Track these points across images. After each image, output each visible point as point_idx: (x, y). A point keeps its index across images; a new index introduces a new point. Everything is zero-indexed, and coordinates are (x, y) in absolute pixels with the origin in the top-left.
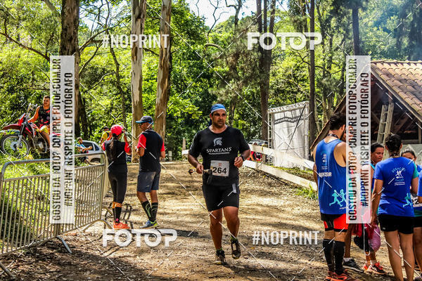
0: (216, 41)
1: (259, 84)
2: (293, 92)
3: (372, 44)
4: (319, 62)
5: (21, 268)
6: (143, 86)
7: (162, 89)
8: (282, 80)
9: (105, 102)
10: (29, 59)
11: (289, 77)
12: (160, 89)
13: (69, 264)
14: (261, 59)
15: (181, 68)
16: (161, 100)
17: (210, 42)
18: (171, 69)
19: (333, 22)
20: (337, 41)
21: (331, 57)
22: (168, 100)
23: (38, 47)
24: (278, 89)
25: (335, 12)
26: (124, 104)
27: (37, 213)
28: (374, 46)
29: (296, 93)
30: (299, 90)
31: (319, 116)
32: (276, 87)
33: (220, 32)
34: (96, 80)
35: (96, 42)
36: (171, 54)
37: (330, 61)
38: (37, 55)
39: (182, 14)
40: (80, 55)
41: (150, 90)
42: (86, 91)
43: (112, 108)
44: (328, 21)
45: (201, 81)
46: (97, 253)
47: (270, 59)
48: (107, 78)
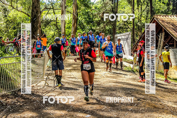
0: (96, 8)
1: (112, 25)
2: (126, 28)
3: (158, 8)
5: (8, 100)
6: (66, 26)
7: (74, 27)
8: (122, 23)
9: (52, 33)
10: (21, 16)
11: (125, 22)
12: (73, 27)
13: (28, 99)
15: (82, 19)
16: (73, 32)
17: (93, 8)
18: (77, 19)
20: (144, 7)
21: (141, 14)
22: (76, 31)
23: (25, 11)
24: (120, 27)
26: (59, 34)
27: (18, 77)
28: (159, 9)
29: (127, 28)
30: (129, 28)
31: (137, 38)
32: (119, 26)
33: (98, 4)
34: (48, 24)
35: (48, 9)
36: (77, 13)
37: (141, 16)
38: (24, 14)
40: (41, 14)
41: (69, 28)
42: (44, 28)
43: (54, 35)
45: (90, 24)
46: (40, 94)
48: (52, 23)
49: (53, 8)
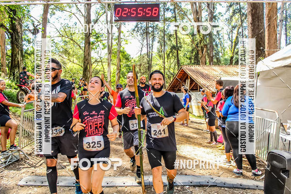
0: (135, 61)
4: (167, 67)
6: (111, 75)
10: (76, 67)
12: (117, 76)
14: (148, 67)
16: (117, 79)
17: (133, 61)
18: (120, 70)
19: (171, 55)
20: (172, 60)
22: (120, 79)
23: (79, 64)
25: (171, 52)
35: (97, 62)
36: (120, 65)
37: (170, 67)
38: (79, 66)
39: (124, 52)
40: (92, 66)
41: (114, 77)
44: (169, 54)
47: (151, 66)
48: (101, 73)
49: (101, 61)
